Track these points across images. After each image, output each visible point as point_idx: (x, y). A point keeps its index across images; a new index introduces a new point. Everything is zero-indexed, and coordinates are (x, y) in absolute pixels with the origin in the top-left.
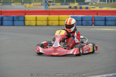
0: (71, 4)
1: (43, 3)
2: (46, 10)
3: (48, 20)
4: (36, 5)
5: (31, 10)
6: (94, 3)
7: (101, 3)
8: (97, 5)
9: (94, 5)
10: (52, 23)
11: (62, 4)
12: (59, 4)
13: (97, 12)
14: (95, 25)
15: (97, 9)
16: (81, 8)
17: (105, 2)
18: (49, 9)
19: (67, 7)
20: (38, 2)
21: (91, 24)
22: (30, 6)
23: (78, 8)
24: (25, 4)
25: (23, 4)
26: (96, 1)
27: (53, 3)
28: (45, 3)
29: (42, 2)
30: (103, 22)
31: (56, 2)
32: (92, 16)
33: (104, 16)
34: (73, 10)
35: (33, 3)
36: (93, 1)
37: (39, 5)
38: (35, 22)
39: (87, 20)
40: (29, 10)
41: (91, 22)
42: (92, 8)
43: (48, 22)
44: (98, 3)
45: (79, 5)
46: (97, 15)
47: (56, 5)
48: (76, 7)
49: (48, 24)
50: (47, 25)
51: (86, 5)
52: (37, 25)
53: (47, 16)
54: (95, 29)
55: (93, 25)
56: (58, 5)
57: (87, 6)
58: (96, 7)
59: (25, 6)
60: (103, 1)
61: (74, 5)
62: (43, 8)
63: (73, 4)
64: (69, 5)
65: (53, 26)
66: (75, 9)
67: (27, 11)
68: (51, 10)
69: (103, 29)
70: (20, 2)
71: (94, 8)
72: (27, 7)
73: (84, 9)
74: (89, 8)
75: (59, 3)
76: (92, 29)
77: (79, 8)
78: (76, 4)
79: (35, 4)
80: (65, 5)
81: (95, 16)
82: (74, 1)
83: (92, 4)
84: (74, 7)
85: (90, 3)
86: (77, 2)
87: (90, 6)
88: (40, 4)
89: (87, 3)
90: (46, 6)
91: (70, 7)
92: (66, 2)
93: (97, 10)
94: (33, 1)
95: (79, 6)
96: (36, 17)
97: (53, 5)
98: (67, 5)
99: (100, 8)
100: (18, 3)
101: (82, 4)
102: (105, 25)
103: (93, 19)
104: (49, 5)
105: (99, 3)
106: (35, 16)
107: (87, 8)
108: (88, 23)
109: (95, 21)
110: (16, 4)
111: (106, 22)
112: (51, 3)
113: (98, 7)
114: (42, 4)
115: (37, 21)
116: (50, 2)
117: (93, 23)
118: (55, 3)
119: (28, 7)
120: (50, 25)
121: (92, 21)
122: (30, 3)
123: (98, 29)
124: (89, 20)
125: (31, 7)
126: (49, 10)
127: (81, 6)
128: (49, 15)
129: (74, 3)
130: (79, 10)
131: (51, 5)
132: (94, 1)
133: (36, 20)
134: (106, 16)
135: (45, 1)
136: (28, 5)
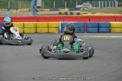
0: (61, 10)
1: (31, 9)
2: (34, 16)
3: (36, 27)
4: (24, 11)
5: (17, 16)
6: (86, 9)
7: (94, 8)
8: (89, 11)
9: (86, 11)
10: (41, 30)
11: (51, 9)
12: (49, 10)
13: (89, 18)
14: (87, 32)
15: (90, 14)
16: (72, 14)
17: (98, 7)
18: (38, 15)
19: (57, 12)
20: (26, 7)
21: (83, 31)
22: (16, 12)
23: (68, 14)
24: (11, 11)
25: (9, 10)
26: (88, 6)
27: (42, 8)
28: (33, 9)
29: (30, 7)
30: (96, 29)
31: (45, 8)
32: (84, 22)
33: (97, 22)
34: (63, 16)
35: (20, 9)
36: (84, 6)
37: (26, 11)
38: (23, 29)
39: (79, 26)
40: (16, 17)
41: (83, 29)
42: (84, 13)
43: (36, 30)
44: (90, 8)
45: (70, 10)
46: (90, 21)
47: (45, 11)
48: (66, 13)
49: (36, 31)
50: (35, 33)
51: (77, 10)
52: (25, 32)
53: (36, 22)
54: (87, 36)
55: (85, 32)
56: (47, 11)
57: (78, 12)
58: (88, 13)
59: (12, 13)
60: (96, 6)
61: (65, 10)
62: (31, 14)
63: (63, 10)
64: (59, 10)
65: (42, 33)
66: (66, 15)
67: (14, 17)
68: (40, 16)
69: (96, 37)
70: (6, 8)
71: (86, 13)
72: (13, 13)
73: (75, 15)
74: (80, 14)
75: (48, 8)
76: (85, 36)
77: (70, 13)
78: (66, 10)
79: (22, 10)
80: (54, 10)
81: (87, 22)
82: (64, 6)
83: (83, 9)
84: (64, 13)
85: (81, 9)
86: (67, 7)
87: (82, 11)
88: (28, 10)
89: (79, 9)
90: (34, 12)
91: (60, 13)
92: (56, 7)
93: (89, 16)
94: (20, 7)
95: (70, 12)
96: (24, 24)
97: (42, 11)
98: (57, 10)
99: (92, 13)
100: (3, 9)
101: (73, 10)
102: (99, 32)
103: (86, 25)
104: (37, 11)
105: (92, 9)
106: (22, 23)
107: (78, 14)
108: (80, 30)
109: (87, 27)
110: (2, 10)
111: (100, 28)
112: (40, 9)
113: (91, 13)
114: (29, 10)
115: (25, 29)
116: (38, 7)
117: (85, 30)
118: (43, 9)
119: (15, 13)
120: (39, 33)
121: (84, 27)
122: (17, 9)
123: (90, 36)
124: (80, 26)
125: (18, 13)
126: (37, 17)
127: (72, 11)
128: (38, 22)
129: (64, 8)
130: (69, 16)
131: (39, 11)
132: (86, 6)
133: (24, 27)
134: (99, 22)
135: (33, 6)
136: (14, 11)
